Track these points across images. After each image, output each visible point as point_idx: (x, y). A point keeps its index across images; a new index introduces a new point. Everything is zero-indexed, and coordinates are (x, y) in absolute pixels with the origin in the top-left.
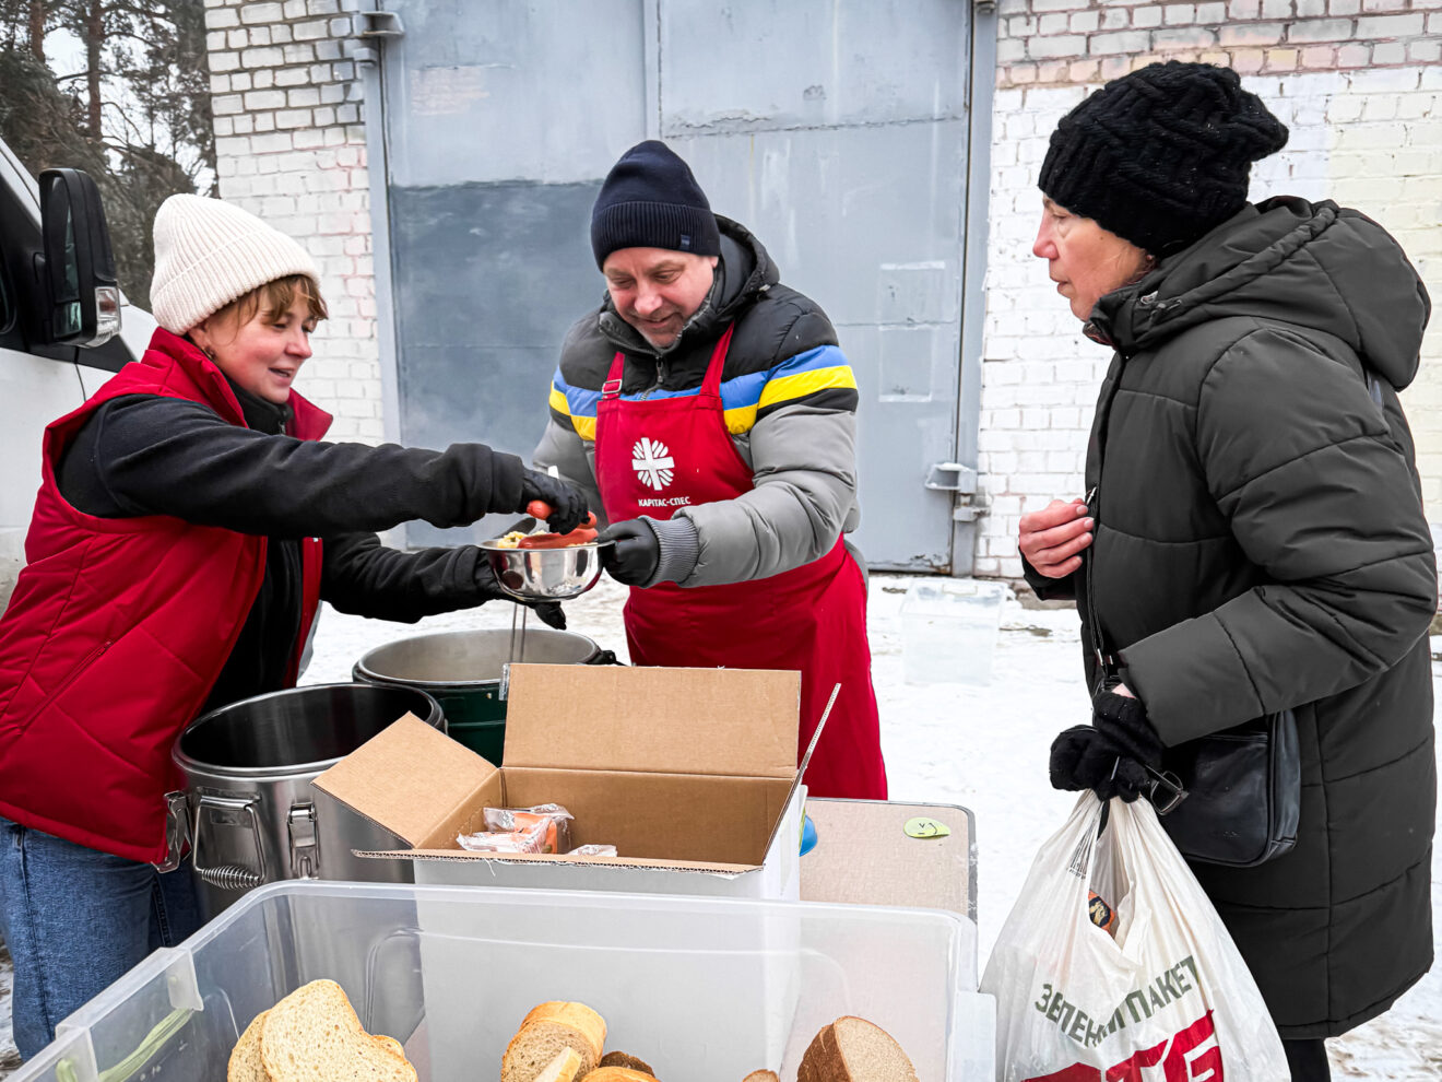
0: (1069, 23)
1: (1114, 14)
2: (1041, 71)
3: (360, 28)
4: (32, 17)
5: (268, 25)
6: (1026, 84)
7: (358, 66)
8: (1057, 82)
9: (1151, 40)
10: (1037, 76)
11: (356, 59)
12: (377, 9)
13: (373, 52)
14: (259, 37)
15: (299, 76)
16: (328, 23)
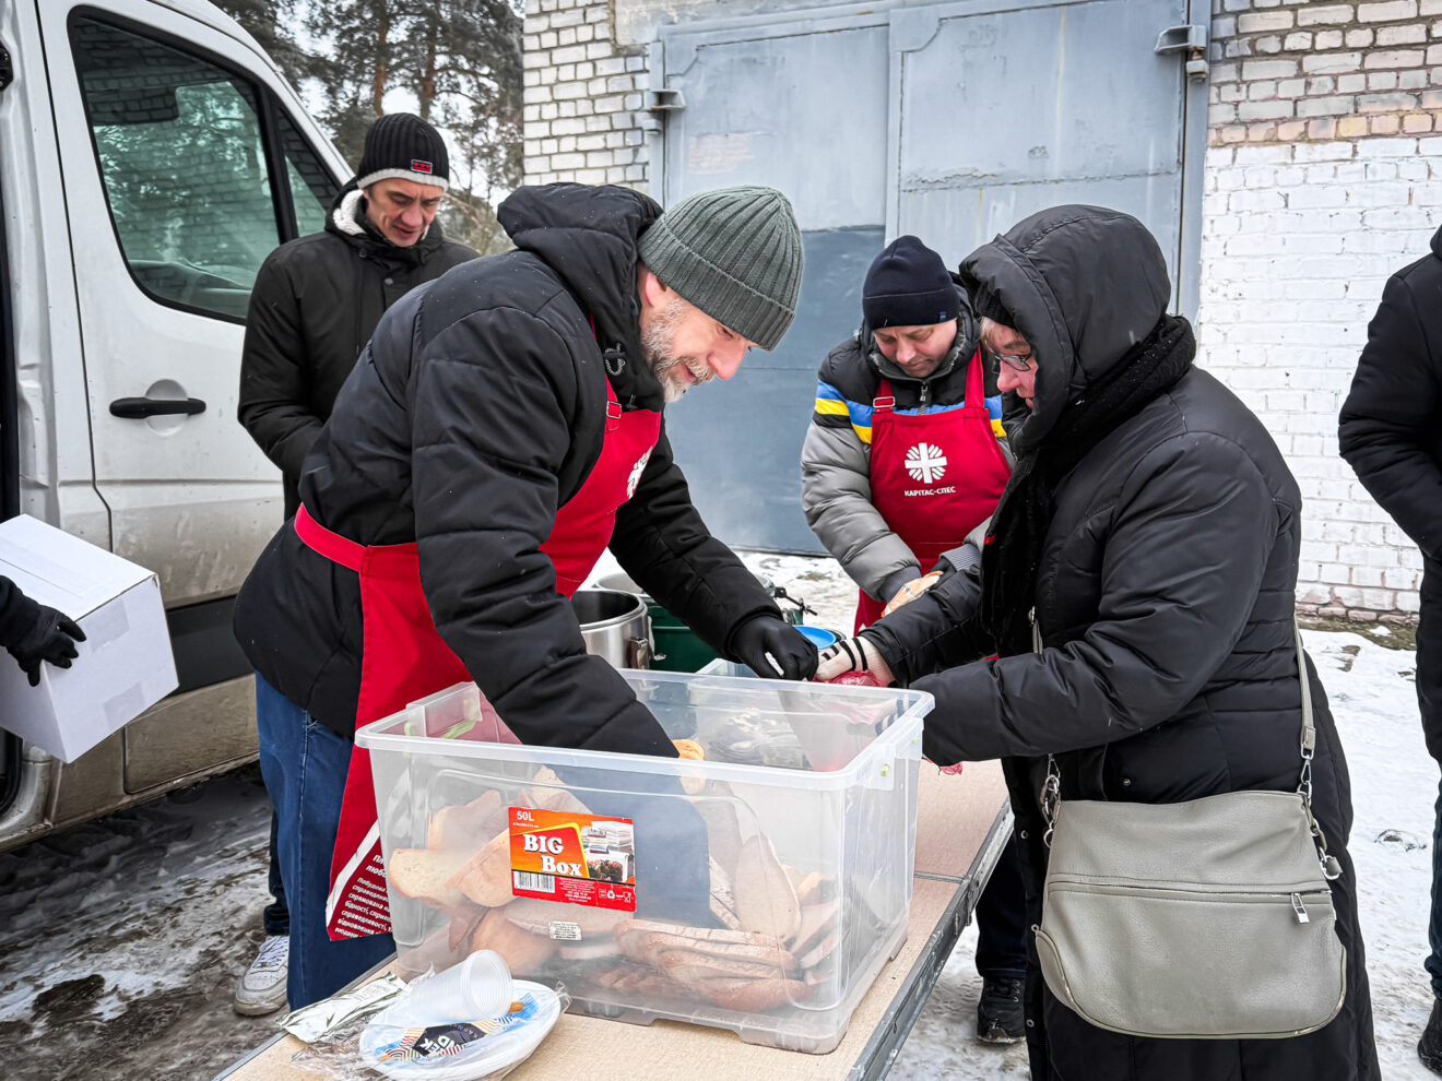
0: (1277, 89)
1: (1320, 82)
2: (1250, 132)
3: (650, 103)
4: (376, 79)
5: (574, 100)
6: (1237, 143)
7: (646, 133)
8: (1266, 141)
9: (1356, 104)
10: (1247, 136)
11: (645, 128)
12: (664, 87)
13: (659, 122)
14: (567, 109)
15: (597, 142)
16: (624, 99)
